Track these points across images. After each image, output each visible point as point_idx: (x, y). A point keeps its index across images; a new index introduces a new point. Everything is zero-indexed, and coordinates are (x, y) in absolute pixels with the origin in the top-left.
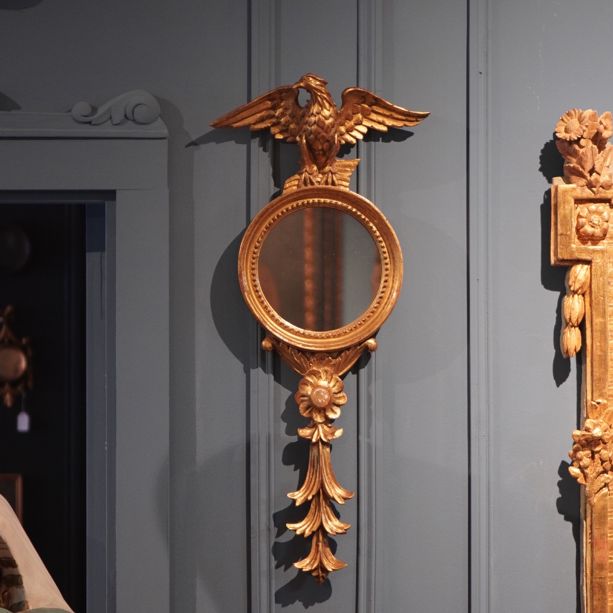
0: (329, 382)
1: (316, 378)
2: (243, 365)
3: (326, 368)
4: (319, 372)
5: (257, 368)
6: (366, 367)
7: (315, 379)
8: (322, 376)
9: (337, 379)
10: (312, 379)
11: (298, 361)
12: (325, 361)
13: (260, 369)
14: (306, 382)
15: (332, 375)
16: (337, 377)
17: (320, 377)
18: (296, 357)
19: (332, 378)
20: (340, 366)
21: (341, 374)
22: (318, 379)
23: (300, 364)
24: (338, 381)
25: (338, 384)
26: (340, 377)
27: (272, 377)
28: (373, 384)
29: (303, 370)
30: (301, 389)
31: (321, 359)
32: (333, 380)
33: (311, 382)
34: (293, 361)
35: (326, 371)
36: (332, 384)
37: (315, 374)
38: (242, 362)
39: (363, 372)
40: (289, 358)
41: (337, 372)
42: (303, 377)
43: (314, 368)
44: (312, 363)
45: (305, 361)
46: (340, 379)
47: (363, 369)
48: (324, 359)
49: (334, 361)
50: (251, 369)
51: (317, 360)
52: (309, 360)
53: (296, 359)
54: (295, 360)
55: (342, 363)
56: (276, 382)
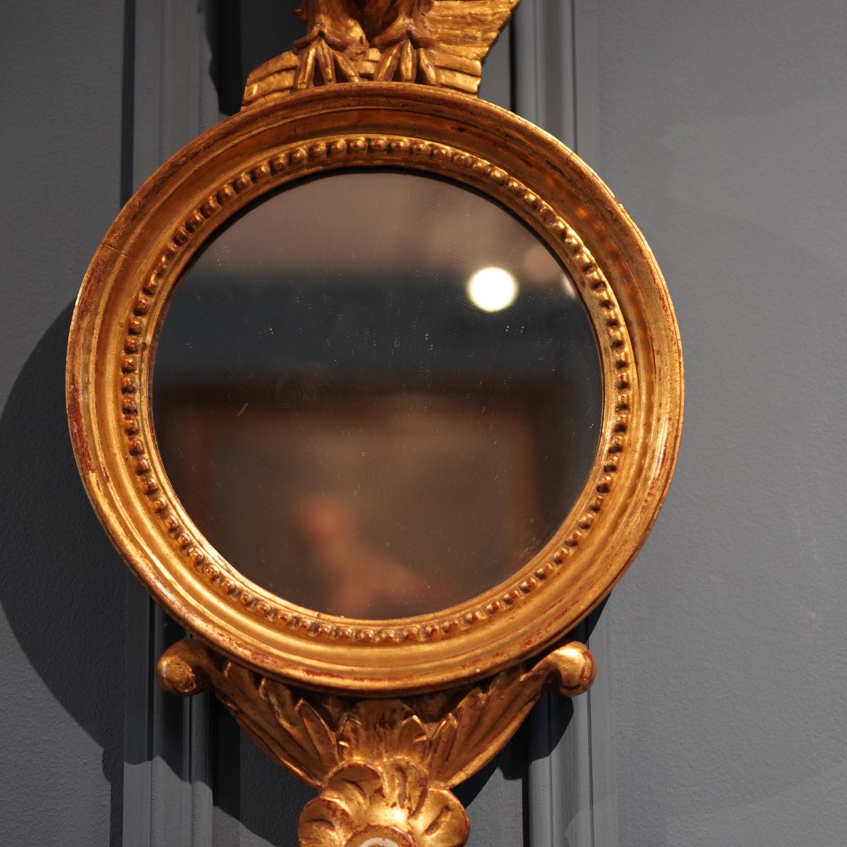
0: (413, 814)
1: (364, 795)
2: (101, 750)
3: (402, 758)
4: (375, 775)
5: (150, 758)
6: (555, 753)
7: (361, 799)
8: (387, 790)
9: (444, 798)
10: (349, 800)
11: (293, 731)
12: (397, 732)
13: (160, 763)
14: (325, 811)
15: (422, 784)
16: (446, 792)
17: (380, 791)
18: (288, 719)
19: (423, 795)
20: (454, 751)
21: (457, 780)
22: (372, 801)
23: (303, 742)
24: (446, 808)
25: (447, 819)
26: (454, 790)
27: (204, 792)
28: (583, 814)
29: (316, 765)
30: (307, 839)
31: (382, 724)
32: (428, 802)
33: (344, 813)
34: (273, 731)
35: (401, 770)
36: (422, 822)
37: (361, 779)
38: (99, 737)
39: (545, 769)
40: (262, 722)
41: (442, 773)
42: (316, 792)
43: (358, 759)
44: (348, 740)
45: (319, 729)
46: (454, 800)
47: (547, 759)
48: (393, 724)
49: (430, 731)
50: (127, 766)
51: (366, 727)
52: (334, 727)
53: (286, 724)
54: (284, 730)
55: (460, 738)
56: (221, 814)
